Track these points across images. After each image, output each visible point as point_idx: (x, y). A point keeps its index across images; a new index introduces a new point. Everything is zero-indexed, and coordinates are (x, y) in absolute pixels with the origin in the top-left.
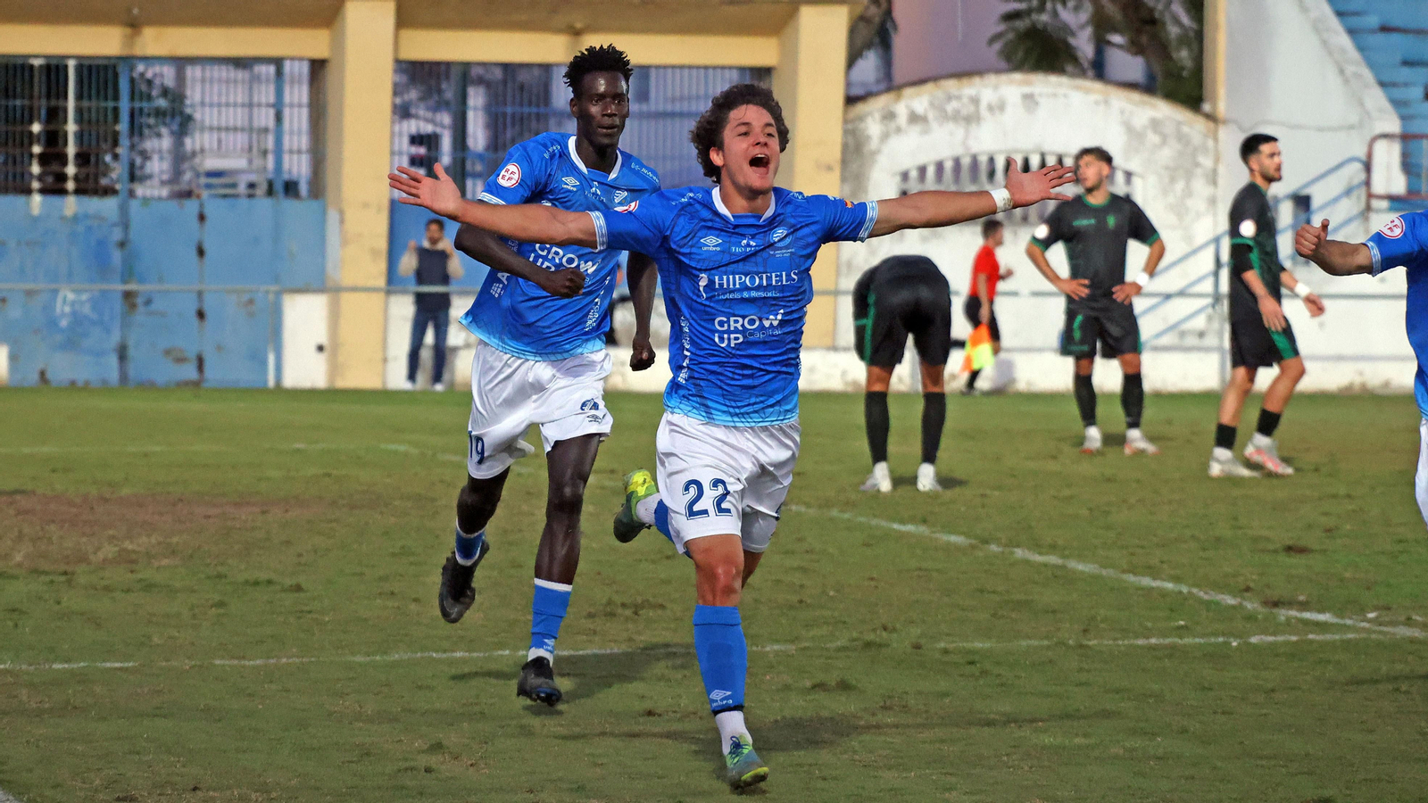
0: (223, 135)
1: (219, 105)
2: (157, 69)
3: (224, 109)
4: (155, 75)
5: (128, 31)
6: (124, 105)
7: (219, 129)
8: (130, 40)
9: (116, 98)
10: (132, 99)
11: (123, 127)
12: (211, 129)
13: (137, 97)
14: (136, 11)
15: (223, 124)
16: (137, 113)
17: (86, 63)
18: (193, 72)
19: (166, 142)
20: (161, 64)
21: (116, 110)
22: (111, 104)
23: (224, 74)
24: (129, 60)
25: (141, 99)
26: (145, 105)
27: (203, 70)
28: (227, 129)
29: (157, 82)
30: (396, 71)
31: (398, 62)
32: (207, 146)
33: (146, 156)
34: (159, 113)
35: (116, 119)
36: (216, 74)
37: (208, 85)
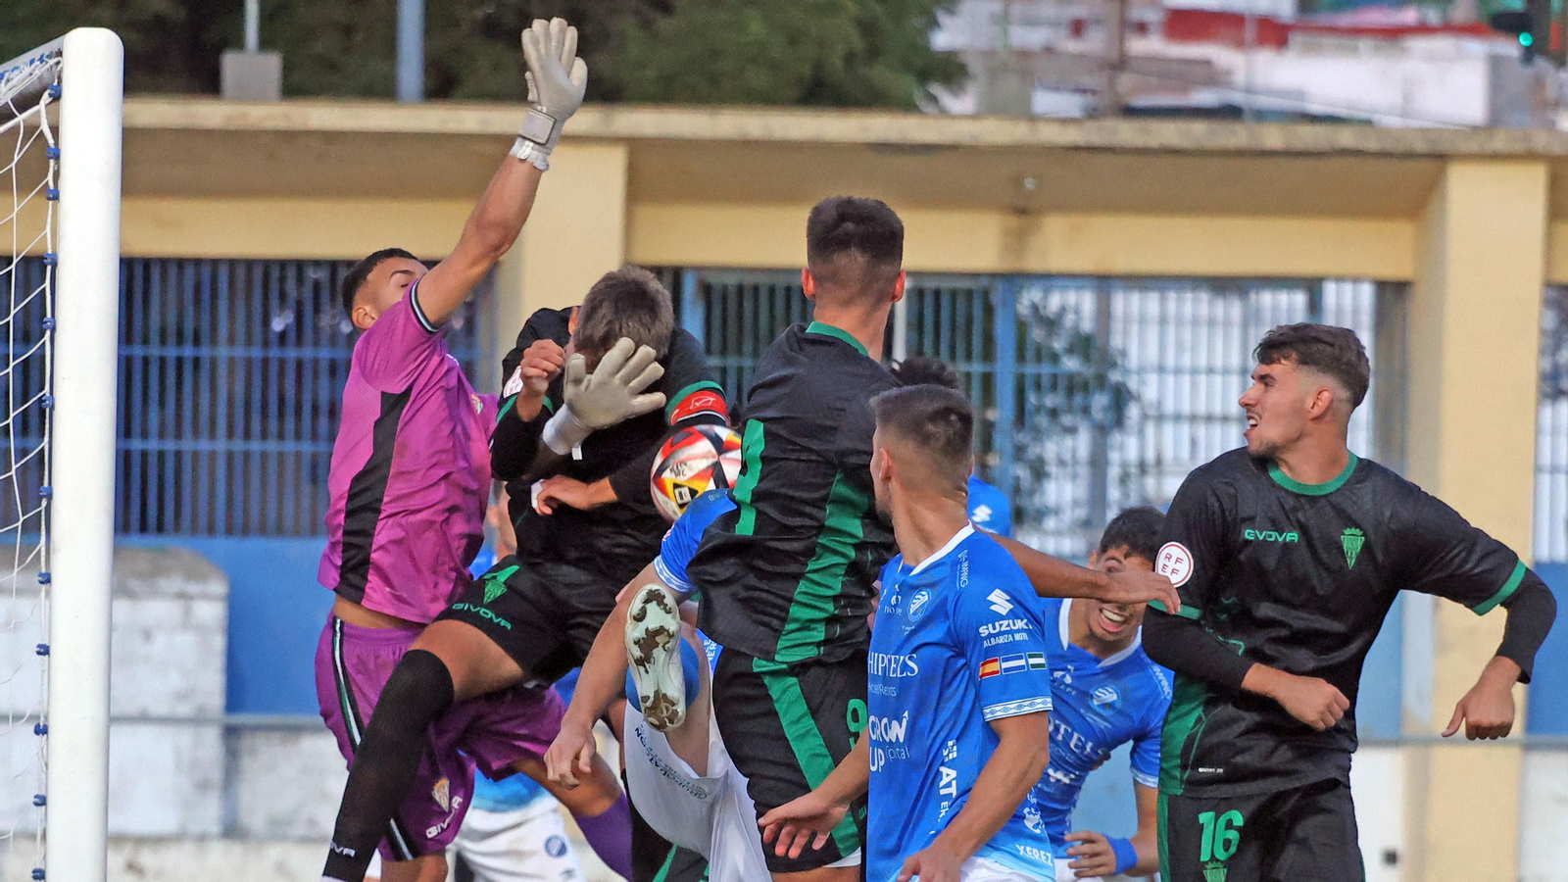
0: (1201, 430)
1: (1194, 371)
2: (1071, 298)
3: (1203, 379)
4: (1063, 310)
5: (1013, 221)
6: (1005, 369)
7: (1193, 418)
8: (1018, 239)
9: (988, 355)
10: (1021, 357)
11: (1001, 413)
12: (1177, 418)
13: (1030, 354)
14: (1029, 184)
15: (1202, 409)
16: (1029, 384)
17: (930, 284)
18: (1123, 303)
19: (1082, 443)
20: (1079, 288)
21: (988, 380)
22: (977, 368)
23: (1204, 310)
24: (1015, 279)
25: (1039, 358)
26: (1046, 369)
27: (1163, 302)
28: (1209, 419)
29: (1069, 320)
30: (1548, 303)
31: (1549, 284)
32: (1168, 454)
33: (1039, 472)
34: (1075, 386)
35: (988, 398)
36: (1188, 309)
37: (1171, 330)
